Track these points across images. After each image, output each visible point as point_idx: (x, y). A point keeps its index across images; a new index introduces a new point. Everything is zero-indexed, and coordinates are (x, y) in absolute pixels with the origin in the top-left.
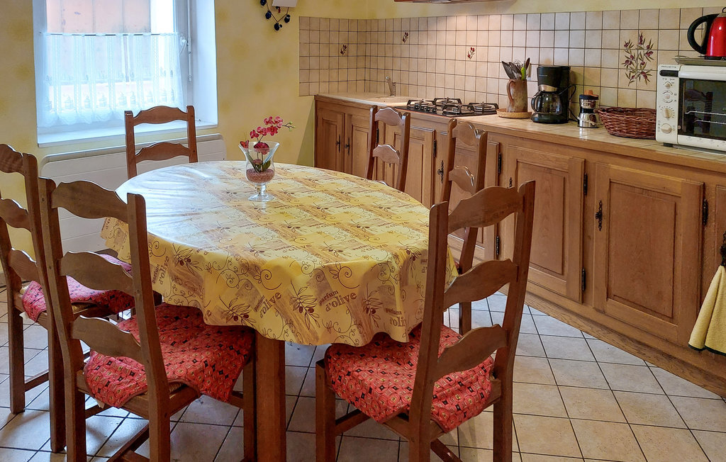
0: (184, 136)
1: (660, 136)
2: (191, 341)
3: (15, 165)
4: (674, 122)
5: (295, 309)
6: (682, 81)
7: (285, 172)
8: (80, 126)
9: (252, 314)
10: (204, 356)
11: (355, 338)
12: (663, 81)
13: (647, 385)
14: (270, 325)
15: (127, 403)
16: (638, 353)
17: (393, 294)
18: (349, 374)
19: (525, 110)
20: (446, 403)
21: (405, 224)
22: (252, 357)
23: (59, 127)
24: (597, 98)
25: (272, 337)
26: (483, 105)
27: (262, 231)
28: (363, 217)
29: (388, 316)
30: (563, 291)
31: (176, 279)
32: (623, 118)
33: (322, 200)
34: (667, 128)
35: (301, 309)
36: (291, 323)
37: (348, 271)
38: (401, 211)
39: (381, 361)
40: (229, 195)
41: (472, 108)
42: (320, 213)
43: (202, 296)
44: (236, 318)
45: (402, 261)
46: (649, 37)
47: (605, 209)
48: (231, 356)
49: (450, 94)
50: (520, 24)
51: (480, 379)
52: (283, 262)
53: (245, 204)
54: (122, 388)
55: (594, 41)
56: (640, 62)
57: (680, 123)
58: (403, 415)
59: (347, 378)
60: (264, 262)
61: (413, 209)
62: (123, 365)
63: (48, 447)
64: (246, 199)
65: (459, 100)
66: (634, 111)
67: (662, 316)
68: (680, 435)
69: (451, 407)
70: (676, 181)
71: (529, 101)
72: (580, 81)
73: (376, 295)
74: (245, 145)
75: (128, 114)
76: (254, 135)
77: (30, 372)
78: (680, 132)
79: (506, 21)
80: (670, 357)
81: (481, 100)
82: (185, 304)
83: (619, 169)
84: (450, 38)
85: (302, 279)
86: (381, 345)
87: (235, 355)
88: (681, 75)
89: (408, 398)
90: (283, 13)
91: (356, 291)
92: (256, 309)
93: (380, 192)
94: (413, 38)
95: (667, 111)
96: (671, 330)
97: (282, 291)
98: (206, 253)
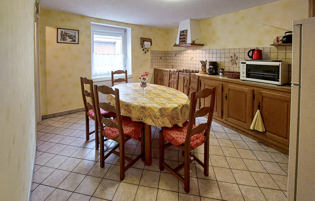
0: (125, 77)
1: (241, 78)
2: (129, 125)
3: (88, 82)
4: (245, 75)
5: (154, 118)
6: (247, 65)
7: (149, 85)
8: (101, 75)
9: (144, 119)
10: (132, 128)
11: (170, 126)
12: (242, 65)
13: (239, 139)
14: (148, 122)
15: (114, 139)
16: (236, 131)
17: (179, 115)
18: (168, 134)
19: (206, 72)
20: (193, 142)
21: (181, 98)
22: (143, 129)
23: (96, 75)
24: (224, 69)
25: (149, 124)
26: (195, 71)
27: (145, 99)
28: (170, 96)
29: (177, 120)
30: (217, 115)
31: (125, 110)
32: (231, 74)
33: (159, 92)
34: (243, 76)
35: (156, 118)
36: (153, 121)
37: (168, 109)
38: (179, 95)
39: (176, 131)
40: (136, 91)
41: (193, 71)
42: (158, 95)
43: (131, 114)
44: (140, 120)
45: (181, 107)
46: (237, 55)
47: (227, 95)
48: (138, 129)
49: (187, 68)
50: (204, 52)
51: (202, 137)
52: (151, 106)
53: (140, 92)
54: (113, 135)
55: (223, 56)
56: (234, 61)
57: (246, 75)
58: (183, 145)
59: (168, 135)
60: (146, 106)
61: (182, 94)
62: (113, 130)
63: (95, 148)
64: (140, 91)
65: (189, 70)
66: (233, 72)
67: (243, 122)
68: (249, 151)
69: (195, 143)
70: (246, 89)
71: (207, 70)
72: (219, 65)
73: (175, 115)
74: (140, 78)
75: (112, 72)
76: (142, 76)
77: (90, 131)
78: (246, 77)
79: (201, 51)
80: (244, 132)
81: (194, 70)
82: (127, 116)
83: (231, 86)
84: (187, 55)
85: (156, 111)
86: (176, 127)
87: (139, 128)
88: (247, 63)
89: (184, 141)
90: (147, 49)
91: (170, 114)
92: (145, 118)
93: (173, 90)
94: (178, 55)
95: (243, 72)
96: (245, 125)
97: (151, 113)
98: (132, 104)
